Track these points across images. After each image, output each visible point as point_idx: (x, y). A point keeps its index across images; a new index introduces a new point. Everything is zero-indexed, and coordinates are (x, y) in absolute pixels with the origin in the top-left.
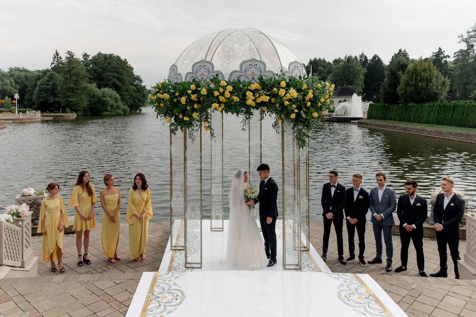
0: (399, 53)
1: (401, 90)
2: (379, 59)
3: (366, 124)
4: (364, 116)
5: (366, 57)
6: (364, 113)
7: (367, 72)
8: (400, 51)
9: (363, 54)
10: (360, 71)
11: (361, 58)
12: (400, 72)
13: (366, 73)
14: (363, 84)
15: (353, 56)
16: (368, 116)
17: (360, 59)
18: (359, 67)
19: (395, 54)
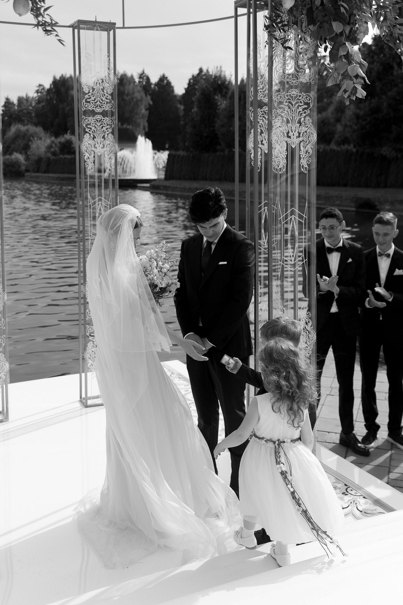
0: (198, 74)
1: (223, 126)
2: (169, 83)
3: (166, 188)
4: (158, 175)
5: (148, 79)
6: (158, 170)
7: (151, 103)
8: (201, 70)
9: (143, 72)
10: (141, 100)
11: (141, 80)
12: (218, 96)
13: (150, 105)
14: (146, 124)
15: (129, 74)
16: (166, 175)
17: (139, 82)
18: (139, 94)
19: (193, 76)
